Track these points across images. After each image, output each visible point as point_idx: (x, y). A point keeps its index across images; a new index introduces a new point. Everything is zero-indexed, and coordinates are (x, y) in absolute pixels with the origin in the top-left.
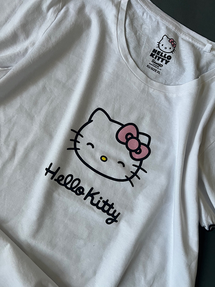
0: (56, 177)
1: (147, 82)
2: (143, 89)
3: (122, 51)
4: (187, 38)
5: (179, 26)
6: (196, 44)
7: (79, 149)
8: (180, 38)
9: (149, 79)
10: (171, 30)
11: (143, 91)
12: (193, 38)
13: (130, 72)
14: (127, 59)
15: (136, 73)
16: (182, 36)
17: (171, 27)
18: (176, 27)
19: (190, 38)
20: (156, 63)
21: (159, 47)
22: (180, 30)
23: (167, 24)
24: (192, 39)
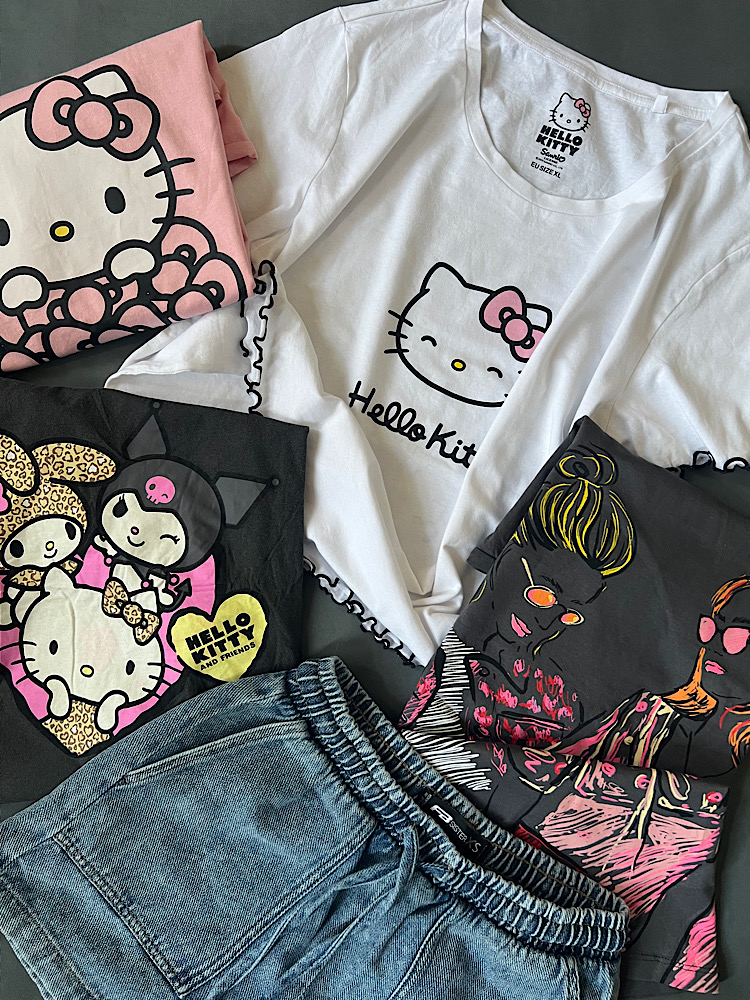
0: (369, 409)
1: (534, 198)
2: (528, 214)
3: (477, 138)
4: (613, 92)
5: (594, 69)
6: (633, 101)
7: (407, 351)
8: (597, 93)
9: (538, 192)
10: (578, 78)
11: (527, 218)
12: (626, 89)
13: (498, 182)
14: (489, 155)
15: (510, 182)
16: (601, 89)
17: (576, 72)
18: (588, 72)
19: (618, 90)
20: (551, 156)
21: (554, 120)
22: (596, 76)
23: (567, 66)
24: (625, 93)
